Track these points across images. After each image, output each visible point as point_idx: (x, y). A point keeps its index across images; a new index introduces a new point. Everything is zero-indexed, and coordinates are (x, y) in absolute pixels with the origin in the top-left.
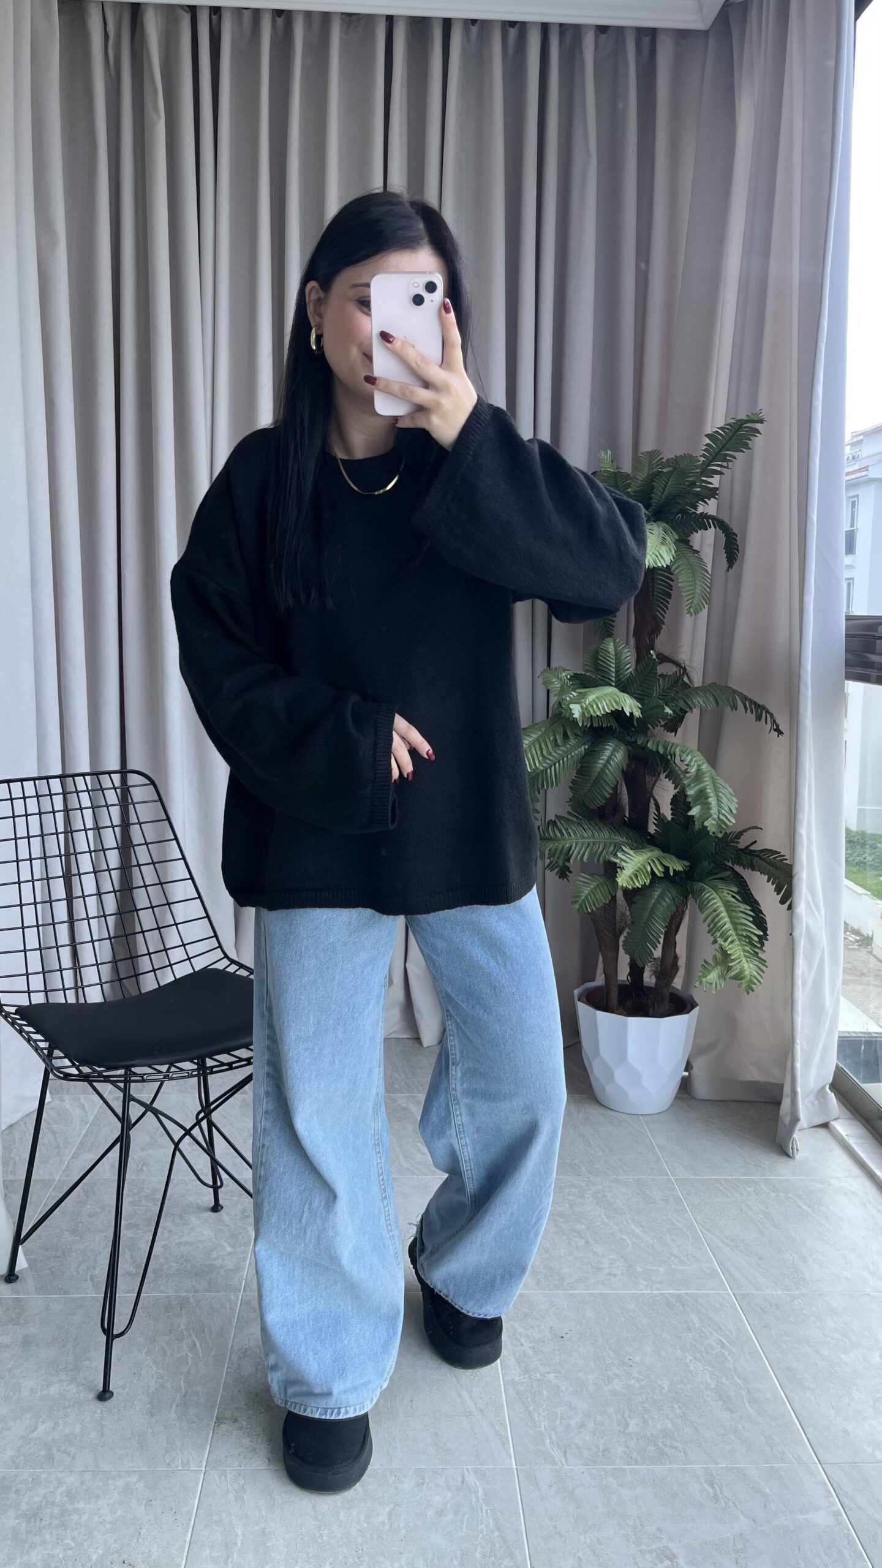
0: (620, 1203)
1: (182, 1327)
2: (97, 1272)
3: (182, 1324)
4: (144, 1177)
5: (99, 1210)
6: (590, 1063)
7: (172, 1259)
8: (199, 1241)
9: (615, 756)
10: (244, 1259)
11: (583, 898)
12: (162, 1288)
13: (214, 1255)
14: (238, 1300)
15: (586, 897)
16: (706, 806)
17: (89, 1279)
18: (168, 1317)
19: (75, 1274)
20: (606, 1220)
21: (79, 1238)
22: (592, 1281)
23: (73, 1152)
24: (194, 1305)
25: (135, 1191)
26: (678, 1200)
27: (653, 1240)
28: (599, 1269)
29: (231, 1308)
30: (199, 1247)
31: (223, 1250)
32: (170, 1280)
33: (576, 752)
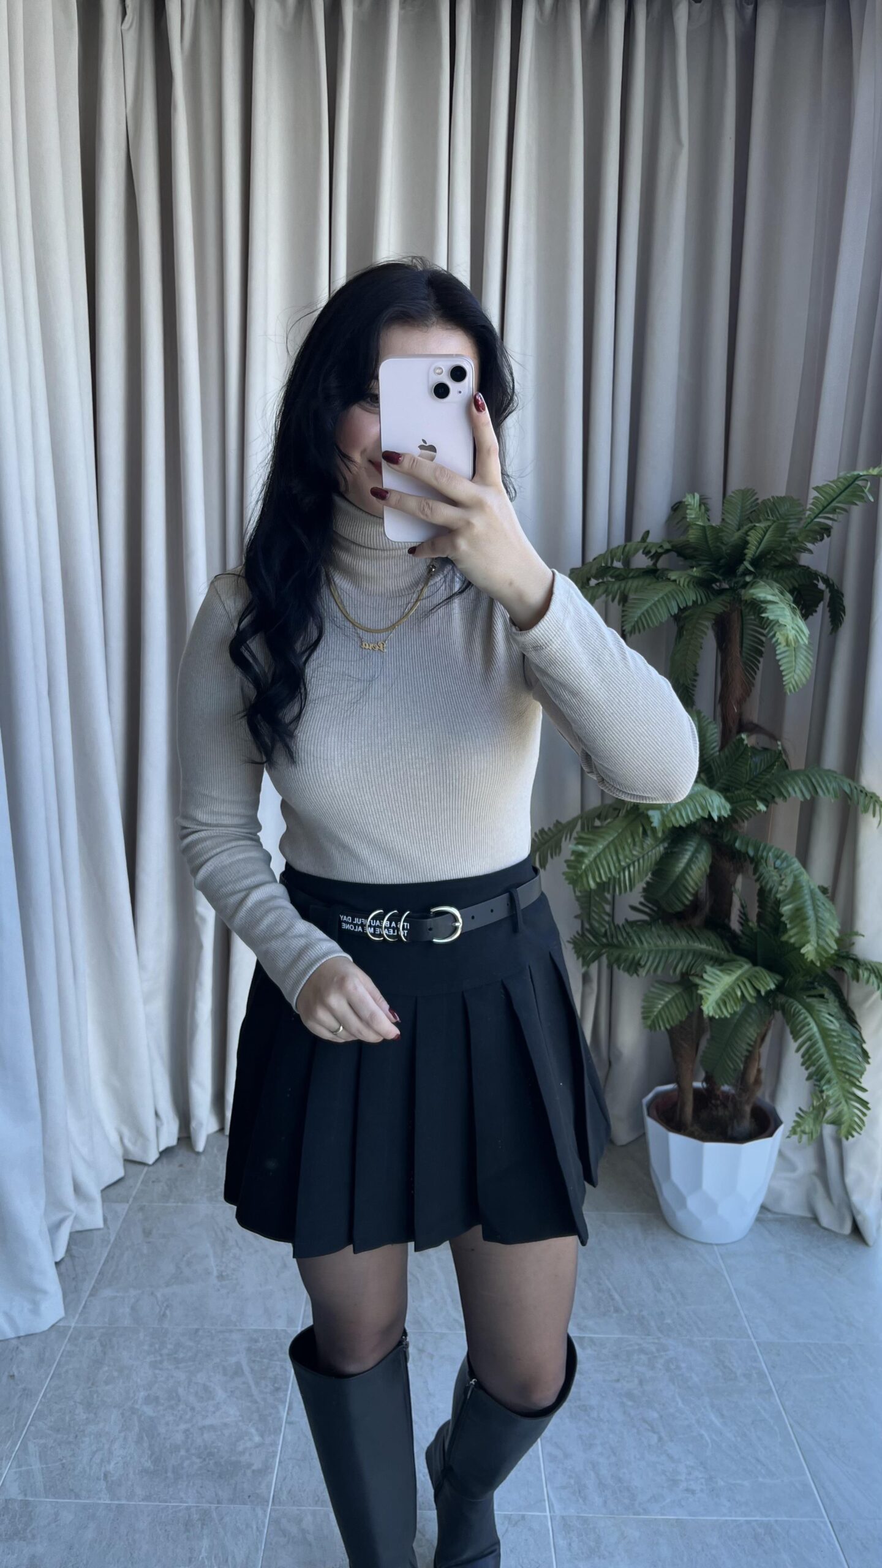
0: (696, 1379)
1: (204, 1554)
2: (111, 1467)
3: (203, 1550)
4: (166, 1325)
5: (116, 1374)
6: (659, 1185)
7: (193, 1451)
8: (226, 1425)
9: (697, 858)
10: (274, 1456)
11: (655, 1013)
12: (182, 1494)
13: (240, 1448)
14: (266, 1517)
15: (660, 1012)
16: (805, 930)
17: (102, 1475)
18: (188, 1539)
19: (88, 1469)
20: (680, 1404)
21: (92, 1416)
22: (668, 1500)
23: (91, 1286)
24: (217, 1521)
25: (157, 1346)
26: (761, 1375)
27: (735, 1436)
28: (674, 1482)
29: (257, 1528)
30: (224, 1435)
31: (250, 1439)
32: (191, 1484)
33: (654, 851)
